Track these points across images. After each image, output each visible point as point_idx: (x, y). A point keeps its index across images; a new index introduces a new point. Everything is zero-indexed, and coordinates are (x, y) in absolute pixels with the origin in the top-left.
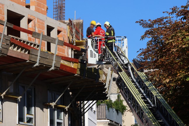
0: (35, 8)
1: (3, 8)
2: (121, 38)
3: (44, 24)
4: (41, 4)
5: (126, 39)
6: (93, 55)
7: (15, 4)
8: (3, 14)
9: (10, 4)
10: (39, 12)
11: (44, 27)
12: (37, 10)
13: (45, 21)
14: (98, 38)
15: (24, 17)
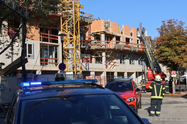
1: (124, 37)
9: (126, 36)
10: (135, 37)
11: (136, 40)
15: (130, 38)
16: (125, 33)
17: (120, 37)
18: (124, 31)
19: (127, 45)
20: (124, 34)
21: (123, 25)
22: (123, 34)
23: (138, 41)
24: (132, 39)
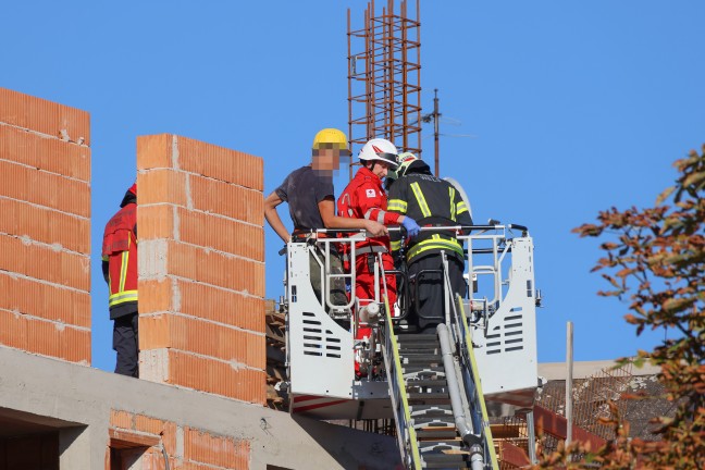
0: (167, 360)
2: (495, 237)
3: (243, 464)
4: (217, 329)
5: (528, 241)
6: (324, 343)
12: (185, 373)
13: (255, 445)
14: (353, 239)
15: (79, 428)
24: (123, 454)
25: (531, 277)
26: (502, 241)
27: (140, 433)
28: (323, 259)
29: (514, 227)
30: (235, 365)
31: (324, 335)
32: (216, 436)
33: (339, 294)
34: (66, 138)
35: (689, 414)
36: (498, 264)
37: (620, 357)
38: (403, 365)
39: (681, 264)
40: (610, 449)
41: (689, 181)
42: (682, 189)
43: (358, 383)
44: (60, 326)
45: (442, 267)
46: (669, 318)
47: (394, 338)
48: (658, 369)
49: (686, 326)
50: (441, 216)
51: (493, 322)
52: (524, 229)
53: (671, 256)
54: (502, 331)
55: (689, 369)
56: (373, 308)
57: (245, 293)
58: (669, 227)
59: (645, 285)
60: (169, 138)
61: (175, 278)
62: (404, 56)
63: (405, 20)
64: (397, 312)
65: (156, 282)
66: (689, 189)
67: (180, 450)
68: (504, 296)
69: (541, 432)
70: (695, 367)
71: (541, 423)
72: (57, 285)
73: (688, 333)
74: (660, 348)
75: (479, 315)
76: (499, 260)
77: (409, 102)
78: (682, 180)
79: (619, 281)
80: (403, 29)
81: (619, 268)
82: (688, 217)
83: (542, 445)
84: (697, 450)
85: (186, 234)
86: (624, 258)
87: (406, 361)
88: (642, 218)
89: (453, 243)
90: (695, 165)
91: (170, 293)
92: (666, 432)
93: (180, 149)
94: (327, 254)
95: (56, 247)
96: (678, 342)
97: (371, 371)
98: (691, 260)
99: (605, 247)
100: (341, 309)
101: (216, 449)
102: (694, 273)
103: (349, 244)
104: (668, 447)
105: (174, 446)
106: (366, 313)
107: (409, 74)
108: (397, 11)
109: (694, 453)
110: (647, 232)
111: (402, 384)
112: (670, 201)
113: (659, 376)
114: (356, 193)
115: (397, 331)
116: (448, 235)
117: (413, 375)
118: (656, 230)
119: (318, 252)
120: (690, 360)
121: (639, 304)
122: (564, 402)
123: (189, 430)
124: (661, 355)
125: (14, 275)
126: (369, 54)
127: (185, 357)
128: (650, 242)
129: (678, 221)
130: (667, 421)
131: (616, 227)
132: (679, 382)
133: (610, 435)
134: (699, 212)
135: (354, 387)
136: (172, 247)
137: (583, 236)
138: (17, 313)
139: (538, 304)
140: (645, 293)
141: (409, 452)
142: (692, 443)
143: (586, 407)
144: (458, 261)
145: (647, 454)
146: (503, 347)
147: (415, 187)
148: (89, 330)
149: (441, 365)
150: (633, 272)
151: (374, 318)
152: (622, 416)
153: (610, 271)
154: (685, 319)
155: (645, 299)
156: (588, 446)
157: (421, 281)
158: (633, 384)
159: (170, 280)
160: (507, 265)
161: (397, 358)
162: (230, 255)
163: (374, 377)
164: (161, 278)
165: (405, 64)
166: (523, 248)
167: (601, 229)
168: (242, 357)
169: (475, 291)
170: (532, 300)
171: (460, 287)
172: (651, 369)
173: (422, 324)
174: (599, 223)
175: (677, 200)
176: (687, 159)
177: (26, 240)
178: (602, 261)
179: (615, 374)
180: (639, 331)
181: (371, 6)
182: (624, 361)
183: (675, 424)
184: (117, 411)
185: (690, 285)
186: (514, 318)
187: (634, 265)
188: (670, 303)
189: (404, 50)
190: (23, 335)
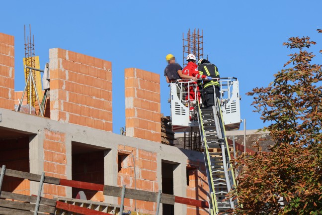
0: (133, 131)
1: (63, 140)
2: (228, 81)
3: (155, 159)
4: (147, 122)
5: (237, 82)
7: (88, 129)
8: (64, 151)
9: (78, 130)
10: (143, 138)
11: (156, 164)
12: (138, 134)
13: (158, 154)
14: (188, 82)
15: (109, 150)
16: (68, 107)
17: (29, 137)
18: (61, 97)
19: (82, 198)
20: (61, 115)
21: (53, 52)
22: (54, 114)
23: (168, 168)
24: (121, 157)
25: (238, 92)
26: (230, 82)
27: (126, 151)
28: (180, 88)
29: (233, 78)
30: (152, 132)
31: (181, 109)
32: (147, 152)
33: (185, 97)
34: (105, 69)
35: (278, 144)
36: (229, 88)
37: (259, 129)
38: (202, 118)
39: (276, 103)
40: (256, 154)
41: (278, 80)
42: (276, 82)
43: (191, 122)
44: (104, 121)
45: (213, 89)
46: (273, 118)
47: (200, 110)
48: (270, 132)
49: (277, 120)
50: (213, 75)
51: (227, 105)
52: (236, 78)
53: (273, 101)
54: (230, 107)
55: (278, 132)
56: (194, 102)
57: (155, 112)
58: (272, 93)
59: (266, 109)
60: (134, 69)
61: (136, 108)
62: (199, 45)
63: (199, 36)
64: (201, 102)
65: (130, 109)
66: (278, 82)
67: (137, 156)
68: (231, 97)
69: (237, 150)
70: (280, 131)
71: (237, 147)
72: (103, 110)
73: (278, 122)
74: (270, 126)
75: (224, 103)
76: (229, 87)
77: (200, 53)
78: (276, 80)
79: (259, 108)
80: (198, 38)
81: (259, 104)
82: (278, 90)
83: (238, 153)
84: (281, 154)
85: (139, 96)
86: (260, 102)
87: (203, 117)
88: (265, 90)
89: (217, 82)
90: (279, 75)
91: (134, 112)
92: (272, 149)
93: (137, 72)
94: (181, 86)
95: (103, 100)
96: (275, 124)
97: (194, 119)
98: (278, 102)
99: (255, 98)
100: (185, 101)
101: (147, 155)
102: (279, 105)
103: (187, 84)
104: (273, 154)
105: (136, 155)
106: (192, 103)
107: (200, 51)
108: (196, 33)
109: (280, 155)
110: (266, 94)
111: (202, 123)
112: (272, 85)
113: (270, 134)
114: (192, 69)
115: (201, 108)
116: (215, 80)
117: (206, 121)
118: (269, 94)
119: (179, 86)
120: (278, 130)
121: (264, 114)
122: (243, 141)
123: (140, 150)
124: (270, 128)
125: (91, 107)
126: (189, 45)
127: (139, 130)
128: (267, 97)
129: (275, 91)
130: (272, 146)
131: (258, 93)
132: (276, 136)
133: (256, 151)
134: (280, 89)
135: (189, 123)
136: (135, 99)
137: (248, 95)
138: (92, 118)
139: (240, 99)
140: (266, 111)
141: (204, 144)
142: (279, 152)
143: (250, 142)
144: (218, 88)
145: (267, 156)
146: (231, 111)
147: (205, 67)
148: (111, 122)
149: (213, 118)
150: (262, 105)
151: (194, 105)
152: (260, 145)
153: (256, 105)
154: (277, 118)
155: (266, 113)
156: (250, 154)
157: (208, 93)
158: (262, 136)
159: (134, 108)
160: (231, 89)
161: (201, 116)
162: (151, 101)
163: (195, 120)
164: (132, 108)
165: (199, 48)
166: (236, 84)
167: (254, 93)
168: (155, 129)
169: (223, 96)
170: (239, 98)
171: (218, 95)
172: (268, 132)
173: (208, 105)
174: (253, 92)
175: (275, 85)
176: (277, 74)
177: (94, 98)
178: (254, 102)
179: (257, 133)
180: (264, 122)
181: (189, 32)
182: (260, 130)
183: (274, 147)
184: (120, 145)
185: (278, 109)
186: (234, 103)
187: (263, 103)
188: (272, 114)
189: (198, 44)
190: (94, 124)
